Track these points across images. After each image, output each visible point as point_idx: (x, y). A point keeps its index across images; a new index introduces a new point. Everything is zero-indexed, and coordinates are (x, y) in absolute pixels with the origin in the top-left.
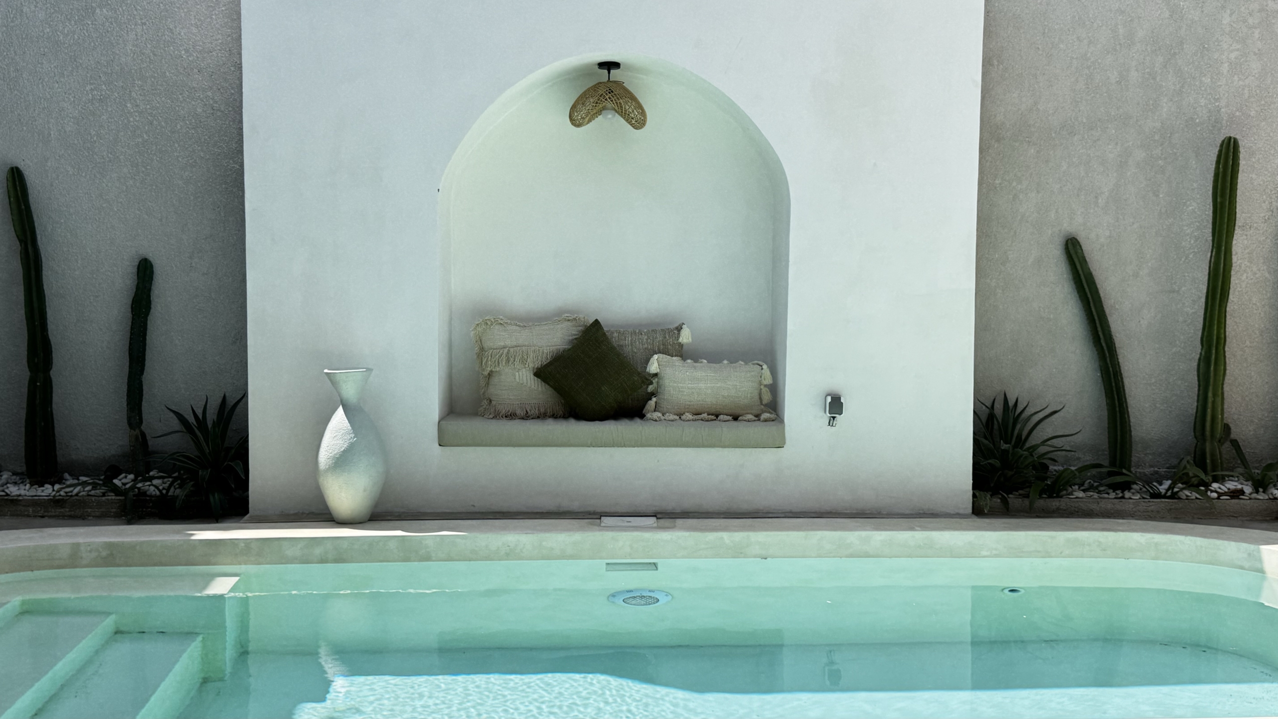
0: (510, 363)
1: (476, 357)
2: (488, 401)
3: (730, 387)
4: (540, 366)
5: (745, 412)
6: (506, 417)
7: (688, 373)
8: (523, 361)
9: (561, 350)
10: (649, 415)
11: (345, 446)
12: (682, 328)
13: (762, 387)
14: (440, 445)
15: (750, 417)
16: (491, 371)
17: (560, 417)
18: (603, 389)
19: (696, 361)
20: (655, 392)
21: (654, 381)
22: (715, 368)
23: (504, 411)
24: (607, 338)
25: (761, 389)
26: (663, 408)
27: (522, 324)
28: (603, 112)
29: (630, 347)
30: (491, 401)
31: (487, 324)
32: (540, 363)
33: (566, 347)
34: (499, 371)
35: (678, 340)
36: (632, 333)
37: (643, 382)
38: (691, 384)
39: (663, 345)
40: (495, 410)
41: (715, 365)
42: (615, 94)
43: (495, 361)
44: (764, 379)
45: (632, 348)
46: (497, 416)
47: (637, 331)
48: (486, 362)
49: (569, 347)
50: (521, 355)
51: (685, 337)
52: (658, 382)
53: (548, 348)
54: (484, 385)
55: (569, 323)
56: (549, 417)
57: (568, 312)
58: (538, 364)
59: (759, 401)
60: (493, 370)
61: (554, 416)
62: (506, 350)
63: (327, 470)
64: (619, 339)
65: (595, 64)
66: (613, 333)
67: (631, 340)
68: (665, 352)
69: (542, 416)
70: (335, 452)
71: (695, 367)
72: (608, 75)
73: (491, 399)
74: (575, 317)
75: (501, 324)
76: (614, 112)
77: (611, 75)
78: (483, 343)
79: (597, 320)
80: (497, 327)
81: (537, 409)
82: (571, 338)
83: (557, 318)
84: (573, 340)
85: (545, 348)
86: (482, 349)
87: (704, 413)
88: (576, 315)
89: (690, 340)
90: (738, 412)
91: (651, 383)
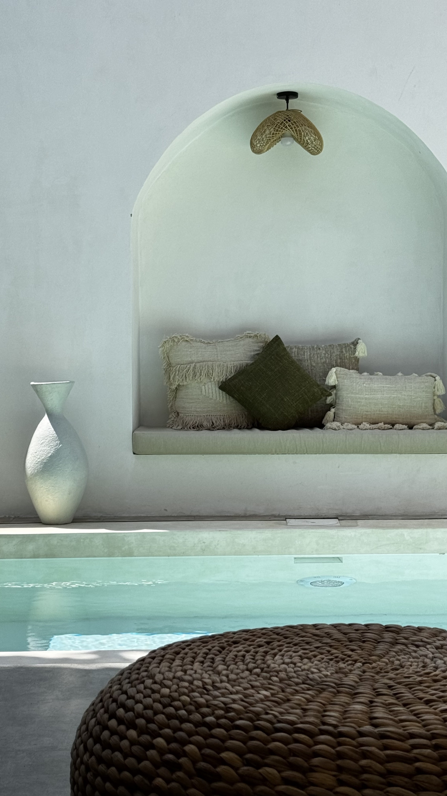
0: (197, 377)
1: (164, 372)
2: (176, 414)
3: (406, 397)
4: (224, 380)
5: (419, 421)
6: (193, 428)
7: (365, 385)
8: (209, 375)
9: (244, 364)
10: (328, 425)
11: (52, 452)
12: (357, 343)
13: (436, 397)
14: (134, 454)
15: (425, 425)
16: (179, 385)
17: (244, 428)
18: (286, 400)
19: (372, 374)
20: (333, 404)
21: (332, 393)
22: (390, 379)
23: (191, 422)
24: (287, 353)
25: (434, 400)
26: (342, 417)
27: (206, 342)
28: (282, 139)
29: (309, 361)
30: (178, 413)
31: (174, 341)
32: (225, 377)
33: (249, 362)
34: (186, 385)
35: (355, 354)
36: (310, 349)
37: (322, 393)
38: (368, 395)
39: (340, 359)
40: (183, 422)
41: (390, 377)
42: (294, 122)
43: (182, 376)
44: (438, 390)
45: (311, 363)
46: (185, 427)
47: (315, 347)
48: (174, 377)
49: (251, 362)
50: (206, 370)
51: (361, 351)
52: (336, 394)
53: (232, 363)
54: (172, 399)
55: (251, 340)
56: (234, 428)
57: (249, 330)
58: (223, 378)
59: (433, 411)
60: (181, 384)
61: (239, 427)
62: (193, 365)
63: (35, 475)
64: (298, 354)
65: (275, 95)
66: (291, 349)
67: (310, 355)
68: (343, 365)
69: (227, 427)
70: (43, 458)
71: (371, 379)
72: (286, 104)
73: (179, 411)
74: (256, 334)
75: (187, 341)
76: (292, 139)
77: (289, 104)
78: (170, 359)
79: (277, 336)
80: (184, 343)
81: (222, 421)
82: (252, 353)
83: (239, 335)
84: (254, 355)
85: (229, 363)
86: (169, 365)
87: (381, 422)
88: (257, 332)
89: (366, 354)
90: (414, 421)
91: (330, 395)
